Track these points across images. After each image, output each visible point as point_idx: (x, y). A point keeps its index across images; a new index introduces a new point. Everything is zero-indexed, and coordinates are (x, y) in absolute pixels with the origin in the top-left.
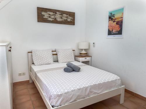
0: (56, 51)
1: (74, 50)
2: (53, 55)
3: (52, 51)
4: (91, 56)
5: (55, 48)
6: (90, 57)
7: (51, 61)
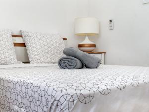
0: (21, 36)
1: (66, 39)
2: (16, 44)
3: (13, 36)
4: (105, 53)
5: (20, 30)
6: (103, 54)
7: (12, 57)
